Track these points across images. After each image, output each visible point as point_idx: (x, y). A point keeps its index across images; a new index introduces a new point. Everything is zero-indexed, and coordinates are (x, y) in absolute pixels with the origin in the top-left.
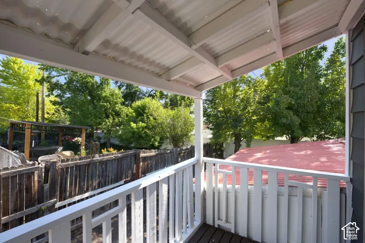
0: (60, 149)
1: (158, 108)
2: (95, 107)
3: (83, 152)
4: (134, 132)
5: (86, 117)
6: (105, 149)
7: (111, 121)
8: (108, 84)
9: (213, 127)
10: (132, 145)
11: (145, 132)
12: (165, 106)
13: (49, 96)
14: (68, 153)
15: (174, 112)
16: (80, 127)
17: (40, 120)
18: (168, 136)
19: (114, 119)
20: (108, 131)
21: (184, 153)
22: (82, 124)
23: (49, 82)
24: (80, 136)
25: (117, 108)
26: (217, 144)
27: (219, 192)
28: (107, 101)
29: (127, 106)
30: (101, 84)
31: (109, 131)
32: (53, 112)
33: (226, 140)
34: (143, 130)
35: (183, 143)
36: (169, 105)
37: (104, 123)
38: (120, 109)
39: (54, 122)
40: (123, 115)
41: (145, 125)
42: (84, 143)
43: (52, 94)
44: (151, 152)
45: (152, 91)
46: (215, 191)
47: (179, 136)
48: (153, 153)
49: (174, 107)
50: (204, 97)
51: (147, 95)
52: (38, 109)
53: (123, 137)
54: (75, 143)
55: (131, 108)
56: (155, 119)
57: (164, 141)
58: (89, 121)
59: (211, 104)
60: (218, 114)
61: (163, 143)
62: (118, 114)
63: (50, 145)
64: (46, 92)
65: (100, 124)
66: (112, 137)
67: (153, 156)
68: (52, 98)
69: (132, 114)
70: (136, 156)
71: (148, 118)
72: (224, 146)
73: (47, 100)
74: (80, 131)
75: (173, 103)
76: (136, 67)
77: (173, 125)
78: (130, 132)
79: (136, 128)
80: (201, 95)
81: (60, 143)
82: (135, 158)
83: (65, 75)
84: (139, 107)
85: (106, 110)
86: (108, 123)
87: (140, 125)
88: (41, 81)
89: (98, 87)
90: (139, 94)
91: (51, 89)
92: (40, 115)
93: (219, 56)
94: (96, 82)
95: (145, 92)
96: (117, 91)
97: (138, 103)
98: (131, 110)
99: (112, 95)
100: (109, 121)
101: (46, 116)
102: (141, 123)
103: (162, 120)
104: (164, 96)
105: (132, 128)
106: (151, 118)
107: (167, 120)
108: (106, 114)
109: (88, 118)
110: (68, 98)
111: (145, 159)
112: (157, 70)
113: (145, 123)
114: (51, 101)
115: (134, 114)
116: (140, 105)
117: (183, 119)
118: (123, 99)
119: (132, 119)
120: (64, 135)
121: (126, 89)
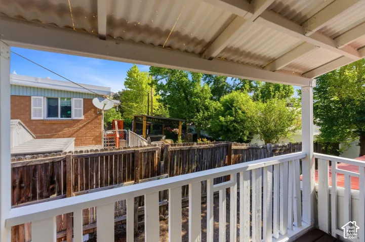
0: (164, 137)
1: (247, 101)
2: (188, 103)
3: (180, 141)
4: (222, 126)
5: (181, 112)
6: (200, 139)
7: (201, 115)
8: (199, 81)
9: (322, 122)
10: (221, 138)
11: (233, 125)
12: (255, 99)
13: (156, 95)
14: (169, 141)
15: (265, 104)
16: (177, 119)
17: (150, 115)
18: (259, 130)
19: (204, 113)
20: (198, 124)
21: (280, 150)
22: (178, 117)
23: (156, 84)
24: (178, 127)
25: (206, 103)
26: (328, 144)
27: (338, 197)
28: (199, 97)
29: (215, 100)
30: (193, 82)
31: (200, 124)
32: (157, 108)
33: (342, 139)
34: (231, 124)
35: (278, 140)
36: (260, 97)
37: (195, 117)
38: (209, 103)
39: (158, 115)
40: (212, 109)
41: (233, 118)
42: (180, 134)
43: (158, 94)
44: (242, 145)
45: (239, 84)
46: (332, 193)
47: (272, 131)
48: (244, 146)
49: (266, 99)
50: (314, 84)
51: (234, 88)
52: (148, 106)
53: (212, 130)
54: (173, 132)
55: (219, 102)
56: (243, 112)
57: (254, 137)
58: (183, 115)
59: (319, 93)
60: (331, 104)
61: (252, 138)
62: (207, 108)
63: (156, 134)
64: (154, 92)
65: (192, 118)
66: (202, 129)
67: (245, 149)
68: (158, 97)
69: (220, 108)
70: (228, 148)
71: (236, 111)
72: (340, 147)
73: (154, 98)
74: (178, 123)
75: (265, 95)
76: (243, 63)
77: (265, 119)
78: (219, 125)
79: (225, 122)
80: (310, 83)
81: (163, 132)
82: (227, 149)
83: (166, 77)
84: (227, 101)
85: (197, 105)
86: (199, 117)
87: (228, 119)
88: (151, 85)
89: (191, 85)
90: (226, 88)
91: (157, 90)
92: (150, 111)
93: (340, 35)
94: (189, 81)
95: (232, 85)
96: (206, 88)
97: (226, 97)
98: (219, 104)
99: (202, 91)
100: (200, 115)
101: (154, 111)
102: (229, 116)
103: (251, 114)
104: (253, 88)
105: (220, 121)
106: (240, 112)
107: (257, 114)
108: (197, 108)
109: (183, 112)
110: (169, 96)
111: (236, 151)
112: (261, 63)
113: (233, 116)
114: (157, 99)
115: (222, 108)
116: (228, 99)
117: (278, 112)
118: (211, 94)
119: (220, 112)
120: (166, 126)
121: (214, 84)
